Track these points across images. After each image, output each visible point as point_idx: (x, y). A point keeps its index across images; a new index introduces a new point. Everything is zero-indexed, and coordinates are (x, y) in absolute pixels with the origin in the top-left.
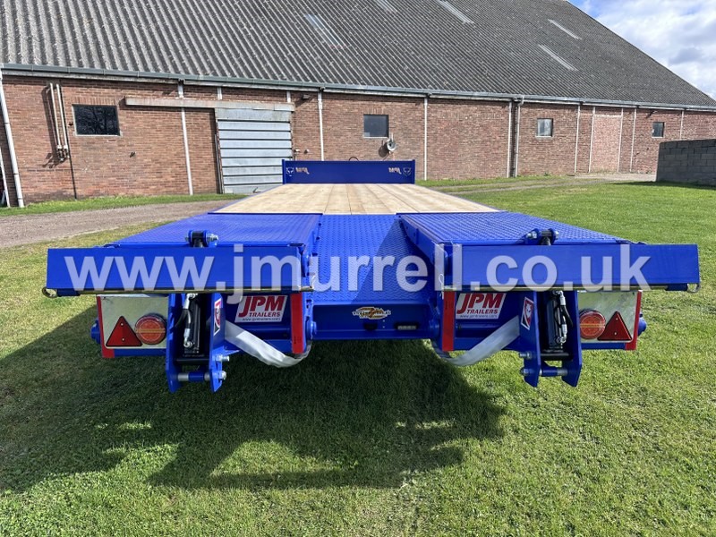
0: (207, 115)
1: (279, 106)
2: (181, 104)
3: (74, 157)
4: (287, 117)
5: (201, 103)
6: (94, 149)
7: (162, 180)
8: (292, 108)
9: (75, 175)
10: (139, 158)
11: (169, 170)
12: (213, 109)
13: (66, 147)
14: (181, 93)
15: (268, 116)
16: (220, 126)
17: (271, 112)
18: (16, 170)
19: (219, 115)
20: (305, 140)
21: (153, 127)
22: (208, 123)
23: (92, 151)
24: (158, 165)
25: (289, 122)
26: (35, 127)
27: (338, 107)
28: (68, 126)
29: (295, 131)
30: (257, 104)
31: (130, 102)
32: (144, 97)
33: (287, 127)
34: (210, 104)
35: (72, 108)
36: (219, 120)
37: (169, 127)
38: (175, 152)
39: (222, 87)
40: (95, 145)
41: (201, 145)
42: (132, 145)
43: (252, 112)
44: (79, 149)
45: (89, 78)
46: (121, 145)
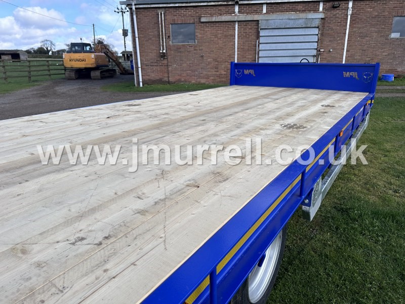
0: (253, 25)
1: (311, 15)
2: (236, 19)
3: (169, 57)
4: (317, 23)
5: (249, 17)
6: (180, 52)
7: (217, 73)
8: (322, 16)
9: (170, 69)
10: (205, 58)
11: (223, 66)
12: (258, 21)
13: (164, 51)
14: (237, 9)
15: (301, 23)
16: (262, 33)
17: (303, 20)
18: (139, 66)
19: (262, 25)
20: (330, 41)
21: (216, 36)
22: (253, 31)
23: (179, 54)
24: (217, 63)
25: (318, 27)
26: (150, 39)
28: (167, 37)
29: (322, 34)
30: (293, 15)
31: (203, 20)
32: (212, 15)
33: (316, 31)
34: (256, 17)
35: (170, 26)
36: (261, 29)
37: (226, 36)
38: (228, 54)
39: (267, 3)
40: (180, 50)
41: (246, 48)
42: (201, 50)
43: (288, 21)
44: (172, 52)
45: (180, 5)
46: (195, 50)
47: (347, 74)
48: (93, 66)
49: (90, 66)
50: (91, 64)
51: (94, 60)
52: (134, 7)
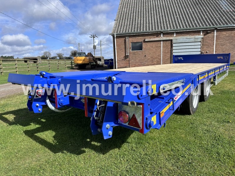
0: (170, 42)
1: (197, 36)
2: (162, 39)
3: (130, 57)
4: (200, 40)
5: (168, 38)
6: (135, 54)
7: (153, 63)
8: (202, 37)
9: (130, 62)
10: (147, 57)
11: (155, 60)
12: (172, 40)
13: (128, 54)
14: (162, 36)
15: (192, 40)
16: (174, 45)
17: (193, 39)
18: (116, 61)
19: (173, 42)
20: (207, 48)
21: (152, 47)
22: (170, 44)
23: (135, 55)
24: (152, 59)
25: (200, 42)
26: (122, 49)
27: (224, 34)
28: (129, 48)
29: (203, 45)
30: (188, 36)
31: (146, 40)
32: (150, 38)
33: (200, 43)
34: (171, 38)
35: (131, 43)
36: (173, 43)
37: (157, 47)
38: (158, 55)
39: (176, 32)
41: (167, 52)
42: (145, 53)
43: (186, 39)
44: (132, 55)
45: (136, 34)
46: (142, 53)
47: (219, 58)
48: (88, 63)
49: (86, 63)
50: (87, 62)
51: (88, 60)
52: (115, 36)
